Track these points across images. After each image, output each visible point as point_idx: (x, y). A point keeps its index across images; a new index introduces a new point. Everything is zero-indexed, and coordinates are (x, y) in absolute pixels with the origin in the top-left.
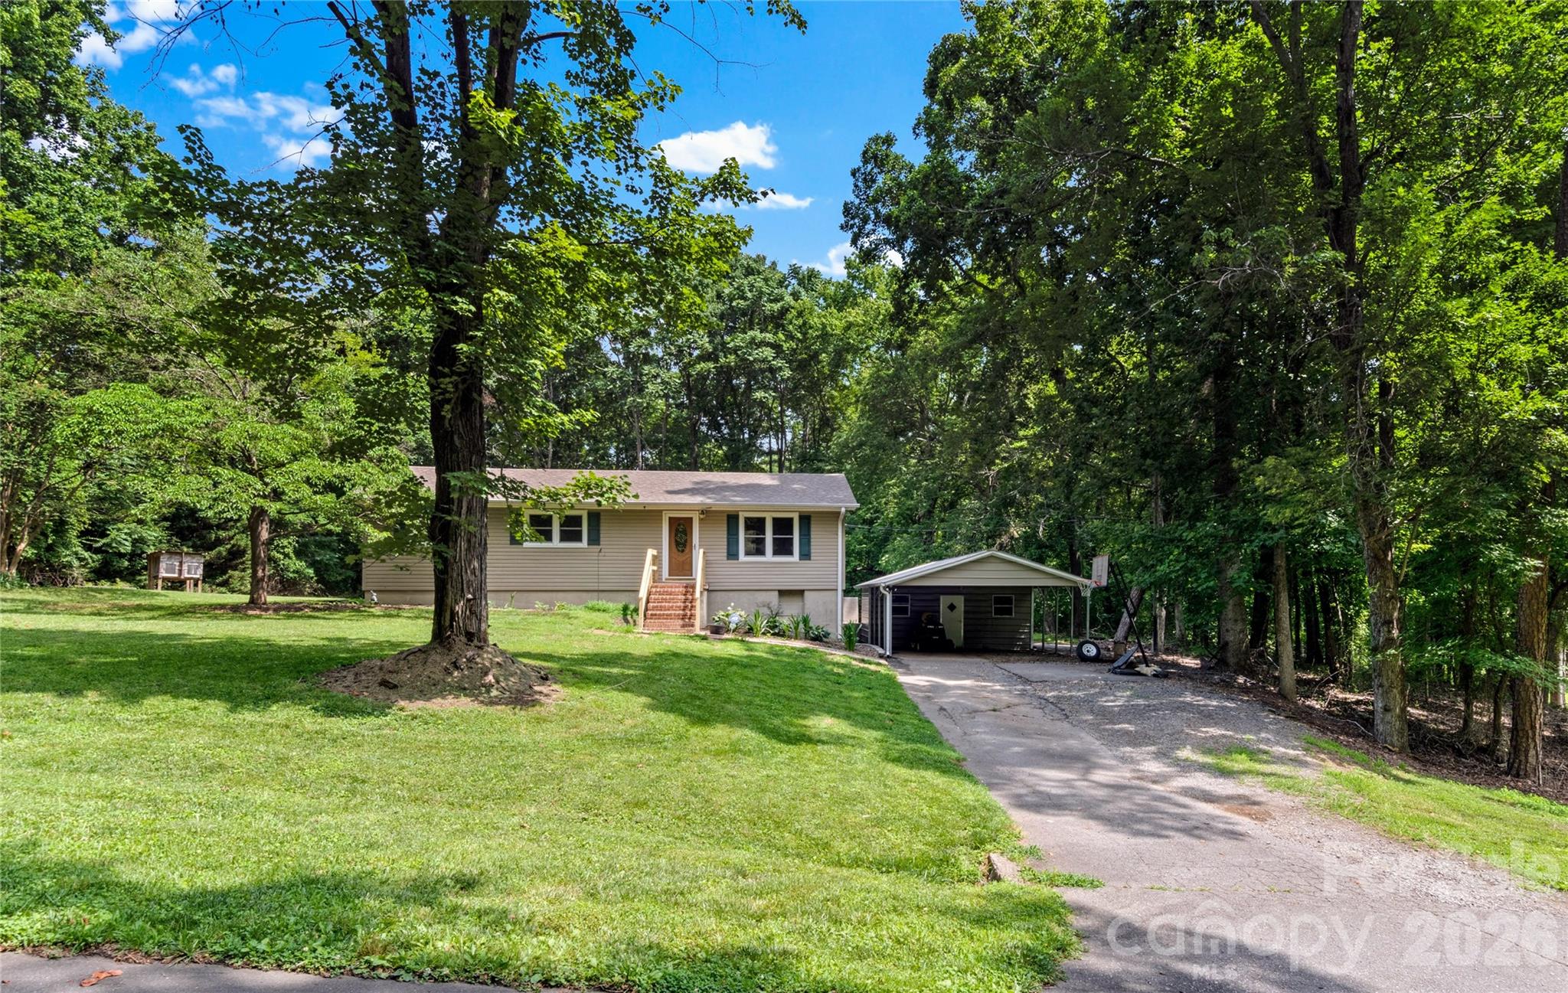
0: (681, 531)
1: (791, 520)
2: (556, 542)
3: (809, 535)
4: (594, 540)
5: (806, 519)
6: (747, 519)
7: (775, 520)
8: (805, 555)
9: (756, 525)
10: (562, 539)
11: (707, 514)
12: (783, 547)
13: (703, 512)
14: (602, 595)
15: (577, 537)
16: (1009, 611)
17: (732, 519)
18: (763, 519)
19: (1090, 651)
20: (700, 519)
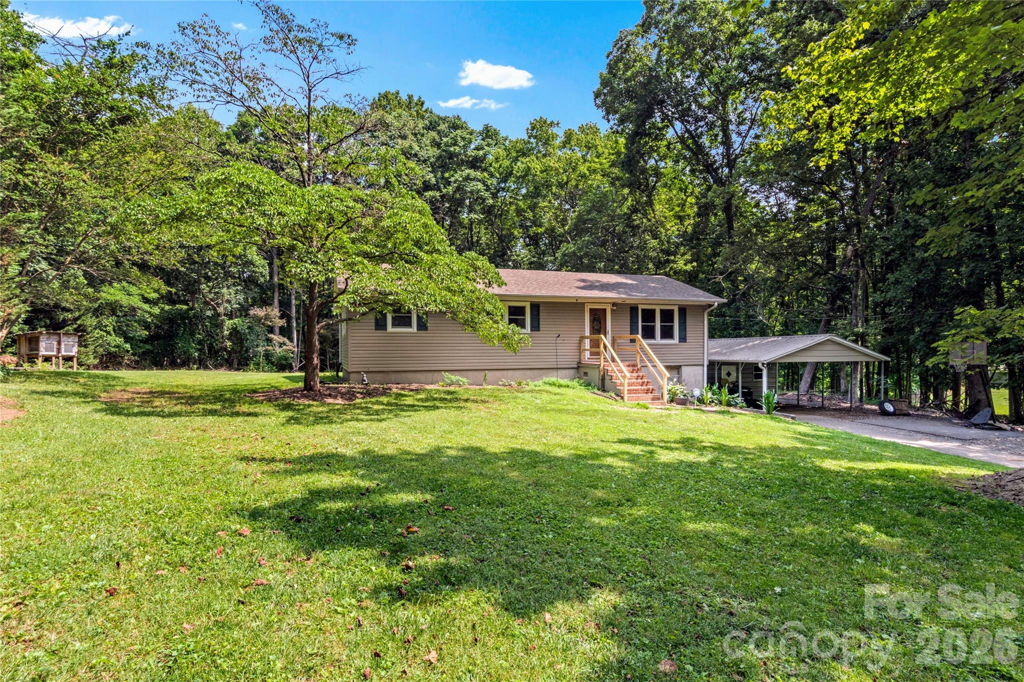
0: (598, 319)
1: (673, 310)
3: (685, 323)
4: (536, 327)
5: (683, 310)
6: (643, 310)
7: (662, 311)
8: (683, 339)
9: (649, 315)
11: (617, 306)
12: (667, 333)
13: (614, 304)
14: (558, 372)
17: (633, 309)
18: (654, 311)
19: (889, 407)
20: (612, 310)
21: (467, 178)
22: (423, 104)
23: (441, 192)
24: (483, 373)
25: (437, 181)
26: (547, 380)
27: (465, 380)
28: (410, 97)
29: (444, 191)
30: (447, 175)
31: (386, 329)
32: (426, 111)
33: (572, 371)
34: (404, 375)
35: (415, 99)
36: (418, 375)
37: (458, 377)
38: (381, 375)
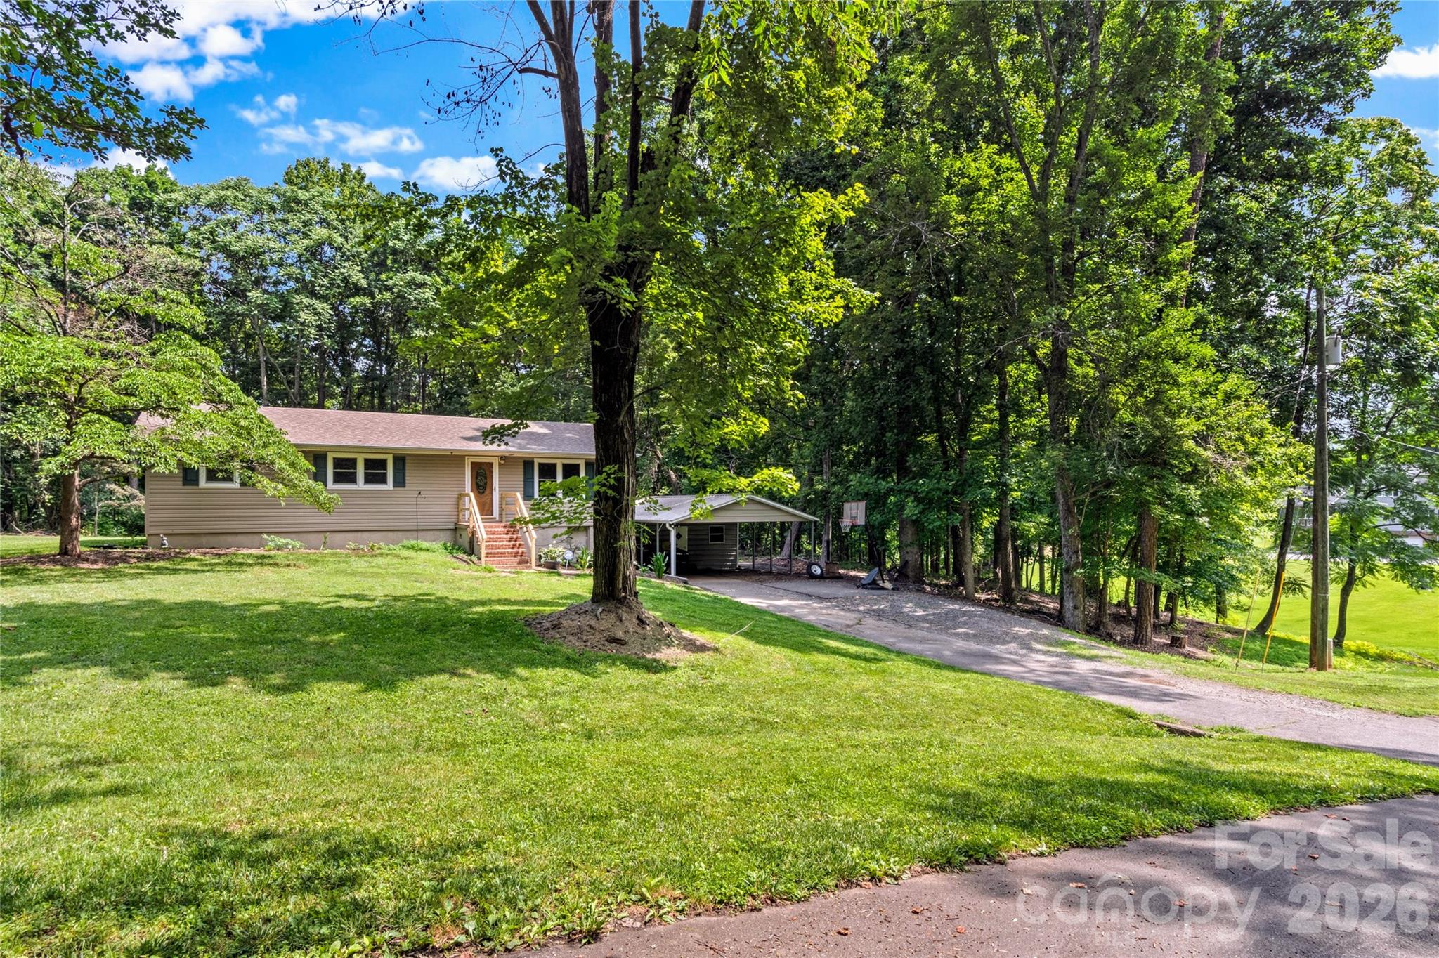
0: (482, 475)
1: (578, 466)
2: (361, 484)
4: (400, 482)
5: (591, 466)
6: (540, 465)
7: (565, 466)
9: (548, 471)
10: (367, 481)
11: (507, 460)
13: (502, 458)
14: (421, 534)
15: (382, 479)
16: (721, 539)
17: (528, 464)
18: (554, 465)
19: (817, 570)
20: (500, 464)
21: (412, 284)
22: (363, 178)
23: (373, 297)
24: (322, 536)
25: (369, 284)
26: (406, 542)
27: (298, 544)
28: (346, 167)
29: (379, 297)
30: (383, 277)
31: (197, 484)
32: (368, 188)
33: (448, 533)
34: (222, 538)
35: (354, 169)
36: (240, 538)
37: (289, 541)
38: (190, 538)
